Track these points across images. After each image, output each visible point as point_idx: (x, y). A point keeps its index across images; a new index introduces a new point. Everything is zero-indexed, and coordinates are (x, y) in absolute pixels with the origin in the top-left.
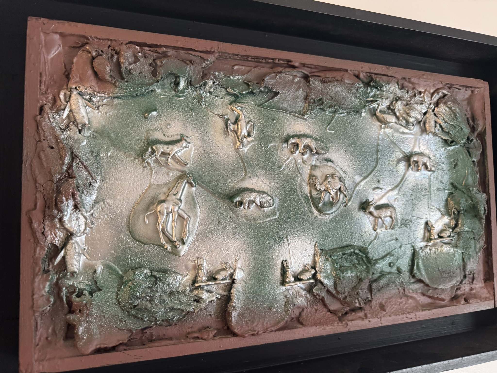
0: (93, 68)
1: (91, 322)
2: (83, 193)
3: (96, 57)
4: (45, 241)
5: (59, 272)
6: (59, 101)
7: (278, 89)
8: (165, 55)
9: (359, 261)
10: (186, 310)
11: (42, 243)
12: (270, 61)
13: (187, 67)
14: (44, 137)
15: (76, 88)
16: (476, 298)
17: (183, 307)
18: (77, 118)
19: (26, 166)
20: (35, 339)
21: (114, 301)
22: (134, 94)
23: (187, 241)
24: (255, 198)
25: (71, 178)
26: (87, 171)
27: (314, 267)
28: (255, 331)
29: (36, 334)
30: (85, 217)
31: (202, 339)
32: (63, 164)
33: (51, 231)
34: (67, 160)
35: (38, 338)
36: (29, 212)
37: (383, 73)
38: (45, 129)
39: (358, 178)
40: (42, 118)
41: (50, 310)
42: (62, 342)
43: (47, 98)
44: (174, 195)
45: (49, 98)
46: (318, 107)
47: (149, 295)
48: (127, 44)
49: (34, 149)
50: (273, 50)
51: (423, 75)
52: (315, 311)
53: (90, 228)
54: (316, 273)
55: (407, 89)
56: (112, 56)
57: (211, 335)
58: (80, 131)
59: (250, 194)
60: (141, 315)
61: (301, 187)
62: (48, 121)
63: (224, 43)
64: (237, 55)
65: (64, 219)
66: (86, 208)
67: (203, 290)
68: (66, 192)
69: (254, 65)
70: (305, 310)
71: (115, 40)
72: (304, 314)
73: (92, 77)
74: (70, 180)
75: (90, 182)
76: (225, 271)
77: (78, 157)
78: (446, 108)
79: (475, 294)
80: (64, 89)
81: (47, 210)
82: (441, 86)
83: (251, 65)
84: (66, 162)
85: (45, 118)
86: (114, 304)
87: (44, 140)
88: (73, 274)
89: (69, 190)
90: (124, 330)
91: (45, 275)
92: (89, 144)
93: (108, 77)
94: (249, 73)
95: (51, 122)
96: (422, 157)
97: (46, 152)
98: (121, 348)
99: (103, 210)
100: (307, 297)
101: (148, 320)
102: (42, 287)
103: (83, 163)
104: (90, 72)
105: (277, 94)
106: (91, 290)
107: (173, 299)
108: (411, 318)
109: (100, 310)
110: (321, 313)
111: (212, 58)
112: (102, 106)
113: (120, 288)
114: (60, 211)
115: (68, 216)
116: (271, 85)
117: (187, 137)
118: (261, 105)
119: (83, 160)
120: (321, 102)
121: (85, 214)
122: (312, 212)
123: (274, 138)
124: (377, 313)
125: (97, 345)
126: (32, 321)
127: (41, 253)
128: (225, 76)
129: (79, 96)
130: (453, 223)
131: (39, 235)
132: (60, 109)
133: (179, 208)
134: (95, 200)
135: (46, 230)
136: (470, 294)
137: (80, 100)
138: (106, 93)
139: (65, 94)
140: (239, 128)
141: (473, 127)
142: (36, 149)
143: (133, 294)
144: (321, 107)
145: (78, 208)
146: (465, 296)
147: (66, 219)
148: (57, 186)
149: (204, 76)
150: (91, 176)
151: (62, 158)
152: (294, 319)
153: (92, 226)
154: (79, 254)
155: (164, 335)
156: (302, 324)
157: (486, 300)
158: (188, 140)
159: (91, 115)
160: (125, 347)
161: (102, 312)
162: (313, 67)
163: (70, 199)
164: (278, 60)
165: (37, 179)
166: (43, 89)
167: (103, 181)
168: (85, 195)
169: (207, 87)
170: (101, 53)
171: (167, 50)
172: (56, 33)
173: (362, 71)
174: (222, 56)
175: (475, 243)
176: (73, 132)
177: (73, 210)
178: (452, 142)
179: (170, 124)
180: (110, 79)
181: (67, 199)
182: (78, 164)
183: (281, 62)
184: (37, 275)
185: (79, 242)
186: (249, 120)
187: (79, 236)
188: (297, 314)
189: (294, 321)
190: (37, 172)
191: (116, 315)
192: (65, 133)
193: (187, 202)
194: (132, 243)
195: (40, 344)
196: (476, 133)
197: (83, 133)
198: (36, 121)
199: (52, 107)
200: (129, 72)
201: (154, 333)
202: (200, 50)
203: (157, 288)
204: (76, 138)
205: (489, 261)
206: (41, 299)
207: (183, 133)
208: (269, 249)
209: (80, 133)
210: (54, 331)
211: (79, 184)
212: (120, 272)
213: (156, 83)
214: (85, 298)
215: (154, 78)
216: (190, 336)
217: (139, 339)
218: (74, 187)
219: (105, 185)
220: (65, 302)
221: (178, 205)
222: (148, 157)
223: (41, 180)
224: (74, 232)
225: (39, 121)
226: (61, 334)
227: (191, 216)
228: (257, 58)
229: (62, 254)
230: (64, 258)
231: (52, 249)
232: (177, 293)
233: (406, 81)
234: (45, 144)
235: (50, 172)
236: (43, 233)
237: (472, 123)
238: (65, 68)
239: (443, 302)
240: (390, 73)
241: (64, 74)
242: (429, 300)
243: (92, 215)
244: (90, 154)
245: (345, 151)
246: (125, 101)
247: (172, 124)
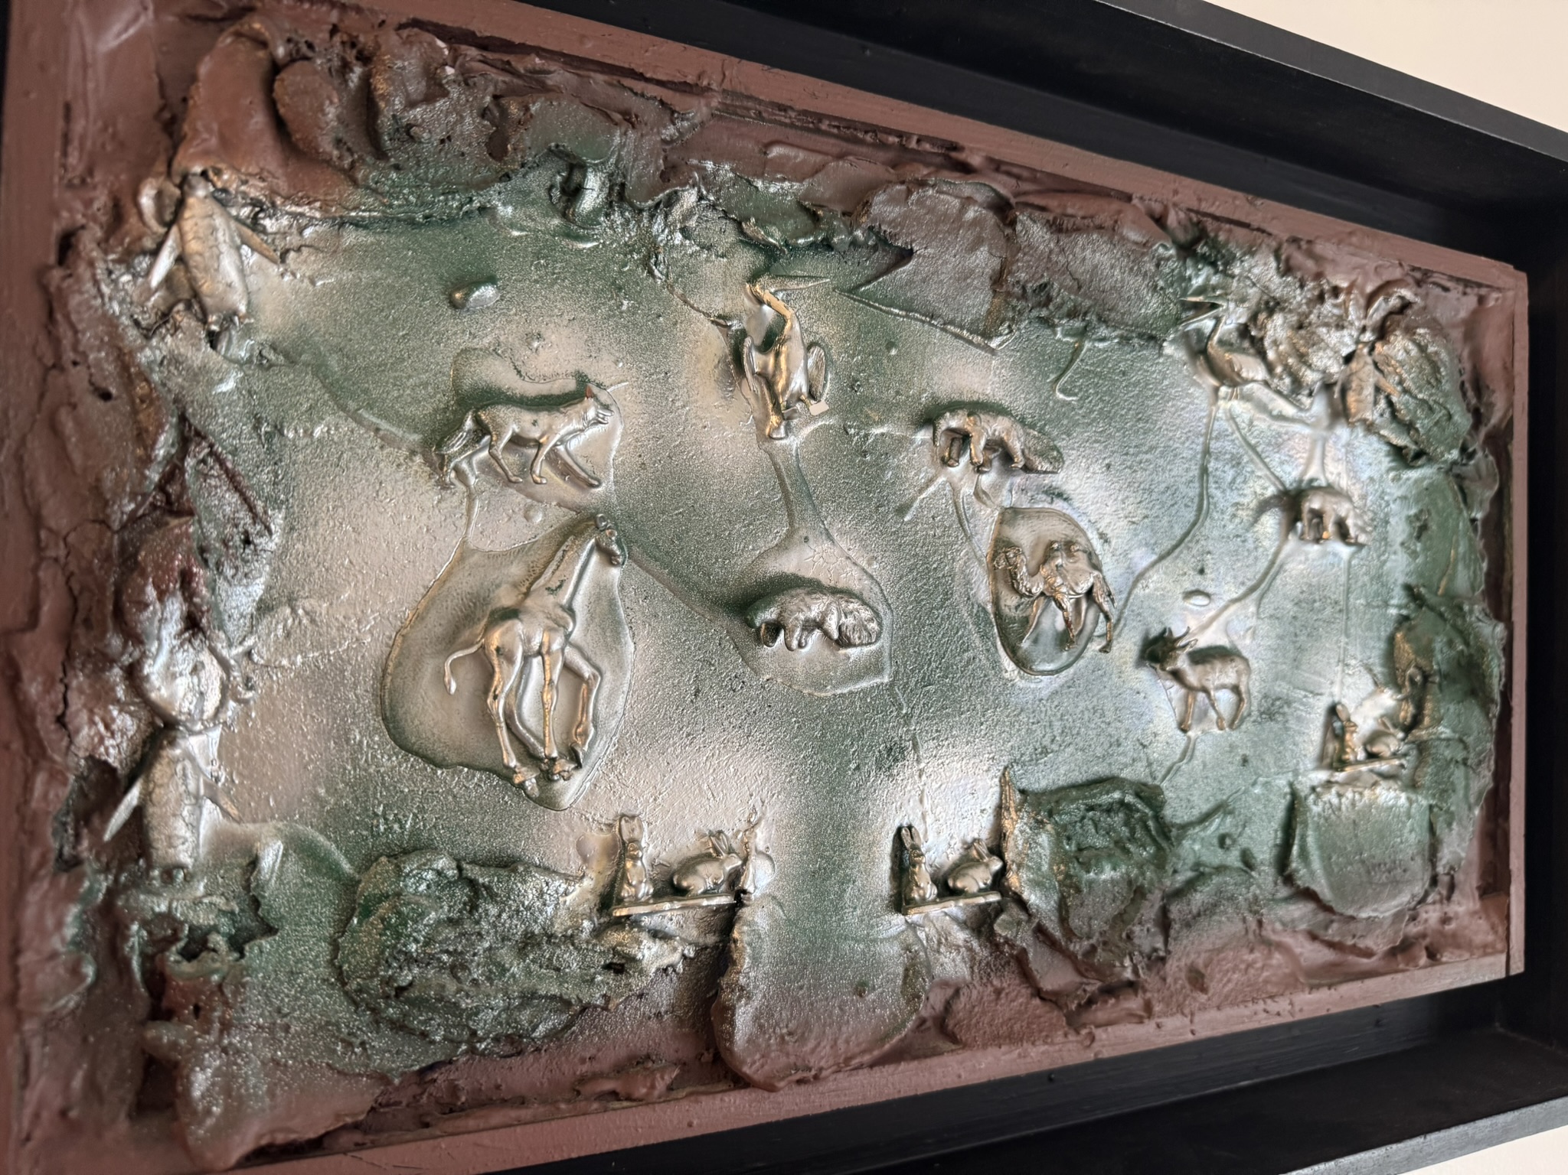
0: (272, 105)
1: (238, 1052)
2: (221, 573)
3: (286, 65)
4: (68, 748)
5: (115, 863)
6: (133, 220)
7: (912, 241)
8: (537, 85)
9: (1133, 831)
10: (581, 1001)
11: (57, 758)
12: (893, 139)
13: (612, 135)
14: (75, 349)
15: (204, 174)
16: (1458, 946)
17: (570, 991)
18: (206, 288)
20: (19, 1118)
21: (324, 971)
22: (419, 217)
23: (587, 755)
24: (824, 615)
25: (178, 514)
26: (237, 488)
27: (997, 851)
28: (809, 1068)
29: (22, 1099)
30: (223, 663)
31: (629, 1098)
32: (147, 461)
33: (91, 712)
34: (163, 446)
35: (28, 1111)
36: (6, 636)
37: (1236, 217)
38: (81, 320)
39: (1140, 559)
40: (70, 281)
41: (78, 1006)
42: (123, 1125)
43: (88, 203)
44: (552, 591)
45: (96, 205)
46: (1035, 313)
47: (451, 949)
48: (401, 27)
49: (35, 396)
50: (905, 105)
51: (1351, 234)
52: (993, 997)
53: (238, 701)
55: (1299, 274)
56: (345, 67)
57: (661, 1086)
58: (213, 339)
59: (807, 599)
60: (420, 1022)
61: (967, 582)
62: (94, 291)
63: (744, 62)
64: (784, 108)
65: (146, 670)
66: (230, 627)
67: (641, 929)
68: (158, 566)
69: (835, 150)
70: (965, 990)
71: (358, 10)
72: (961, 1004)
73: (268, 140)
74: (174, 522)
75: (246, 533)
76: (716, 865)
77: (204, 438)
78: (1411, 346)
79: (1454, 935)
80: (157, 175)
81: (80, 631)
82: (1397, 273)
83: (825, 148)
84: (161, 453)
85: (79, 280)
86: (324, 981)
87: (75, 363)
88: (169, 873)
89: (172, 560)
90: (359, 1075)
91: (63, 879)
92: (246, 390)
93: (326, 146)
94: (820, 175)
95: (102, 296)
96: (1334, 499)
97: (81, 410)
98: (346, 1139)
99: (288, 635)
100: (970, 949)
101: (445, 1038)
102: (50, 922)
103: (221, 462)
104: (259, 120)
105: (905, 255)
106: (238, 930)
107: (534, 961)
108: (1278, 1014)
109: (271, 1004)
110: (1013, 1001)
111: (698, 110)
112: (299, 250)
113: (343, 925)
114: (135, 637)
115: (163, 658)
116: (890, 223)
117: (599, 385)
118: (853, 290)
119: (224, 448)
120: (1043, 297)
121: (225, 653)
122: (996, 664)
123: (889, 410)
124: (1181, 998)
125: (261, 1136)
126: (10, 1051)
127: (51, 795)
128: (738, 179)
129: (212, 207)
130: (1407, 711)
131: (45, 725)
132: (137, 248)
133: (567, 636)
134: (261, 600)
135: (73, 708)
136: (1442, 934)
137: (219, 221)
138: (318, 204)
139: (159, 196)
140: (783, 366)
141: (1478, 410)
142: (42, 396)
143: (395, 947)
144: (1044, 313)
145: (202, 630)
146: (1427, 941)
147: (153, 669)
148: (123, 544)
149: (672, 174)
150: (251, 509)
151: (144, 438)
152: (929, 1024)
153: (249, 695)
154: (198, 800)
155: (498, 1087)
156: (953, 1038)
157: (1485, 954)
158: (603, 397)
159: (256, 281)
160: (357, 1137)
161: (279, 1010)
162: (1025, 174)
163: (173, 594)
164: (918, 141)
165: (45, 512)
166: (74, 168)
167: (292, 529)
168: (226, 578)
169: (677, 212)
170: (304, 49)
171: (546, 67)
173: (1175, 205)
174: (734, 108)
175: (1467, 778)
176: (186, 342)
177: (180, 634)
178: (1419, 455)
179: (539, 336)
180: (336, 153)
181: (162, 595)
182: (204, 461)
183: (927, 146)
184: (34, 877)
185: (196, 751)
186: (812, 338)
187: (200, 733)
188: (939, 1006)
189: (929, 1029)
190: (43, 486)
191: (328, 1023)
192: (154, 342)
193: (592, 618)
194: (389, 761)
195: (38, 1134)
196: (1483, 432)
197: (223, 345)
198: (44, 288)
200: (407, 133)
201: (461, 1083)
202: (663, 77)
203: (478, 922)
204: (197, 363)
205: (1499, 832)
206: (48, 968)
207: (586, 372)
208: (859, 788)
209: (213, 346)
210: (91, 1084)
211: (205, 538)
212: (346, 866)
213: (500, 180)
214: (213, 960)
215: (496, 165)
216: (588, 1089)
217: (408, 1105)
218: (190, 549)
219: (299, 546)
220: (139, 976)
221: (564, 627)
222: (461, 452)
223: (58, 516)
224: (183, 718)
225: (59, 289)
227: (603, 668)
228: (851, 124)
229: (133, 797)
230: (138, 814)
231: (93, 777)
232: (549, 942)
233: (1299, 247)
234: (78, 378)
235: (97, 489)
236: (61, 721)
237: (1474, 399)
238: (163, 95)
239: (1365, 961)
240: (1255, 220)
241: (157, 116)
242: (1326, 955)
243: (248, 654)
244: (246, 429)
245: (1108, 466)
246: (383, 238)
247: (547, 334)
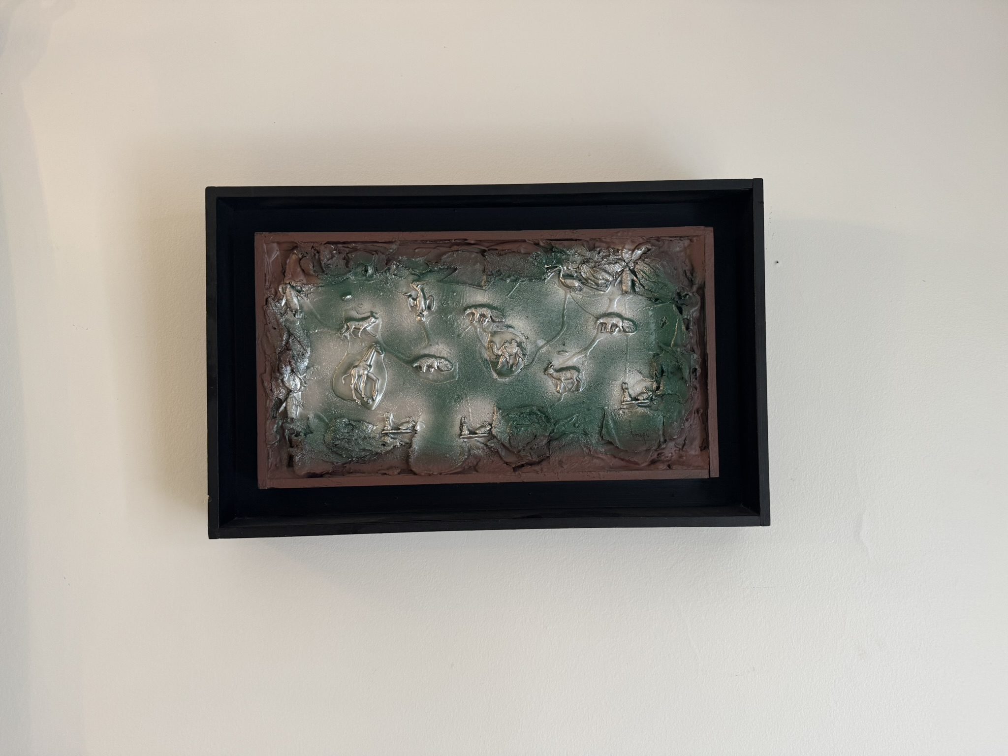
0: (301, 266)
1: (304, 455)
2: (298, 361)
3: (302, 259)
4: (273, 395)
5: (282, 417)
6: (279, 293)
7: (456, 266)
8: (355, 250)
9: (538, 420)
10: (375, 451)
11: (271, 397)
12: (446, 242)
13: (372, 257)
14: (269, 321)
15: (289, 283)
16: (684, 465)
17: (373, 449)
18: (292, 305)
19: (258, 342)
20: (268, 465)
21: (322, 441)
22: (333, 283)
23: (376, 398)
24: (433, 363)
25: (289, 350)
26: (300, 344)
27: (491, 425)
28: (430, 471)
29: (268, 461)
30: (300, 379)
31: (389, 475)
32: (282, 340)
33: (276, 389)
34: (285, 337)
35: (270, 464)
36: (261, 374)
37: (566, 238)
38: (270, 314)
39: (541, 343)
41: (278, 445)
42: (286, 468)
43: (270, 292)
44: (365, 361)
45: (272, 292)
46: (497, 278)
47: (347, 438)
48: (325, 244)
51: (618, 232)
52: (490, 462)
53: (304, 387)
54: (491, 429)
55: (598, 249)
56: (315, 255)
57: (396, 473)
58: (294, 315)
59: (427, 360)
60: (341, 453)
61: (481, 353)
63: (403, 232)
64: (416, 240)
65: (284, 380)
66: (300, 372)
67: (389, 436)
68: (285, 360)
69: (432, 247)
70: (482, 460)
71: (316, 242)
72: (481, 463)
73: (301, 273)
74: (288, 352)
75: (303, 353)
76: (408, 423)
77: (293, 335)
78: (645, 265)
79: (683, 462)
80: (281, 284)
81: (272, 373)
82: (641, 241)
83: (430, 247)
84: (284, 339)
85: (269, 308)
86: (322, 443)
87: (269, 323)
88: (292, 419)
89: (287, 359)
90: (328, 462)
91: (273, 420)
92: (301, 324)
93: (312, 272)
94: (430, 254)
95: (273, 309)
97: (271, 332)
98: (327, 475)
99: (313, 373)
100: (484, 449)
101: (346, 457)
102: (271, 428)
103: (297, 339)
104: (299, 269)
105: (456, 269)
106: (306, 432)
107: (366, 442)
108: (594, 477)
109: (311, 446)
110: (497, 464)
111: (394, 246)
112: (310, 294)
113: (326, 432)
114: (282, 374)
115: (287, 377)
116: (449, 263)
117: (376, 313)
118: (441, 281)
119: (297, 336)
120: (499, 273)
121: (300, 377)
122: (491, 375)
123: (454, 310)
124: (554, 469)
125: (308, 471)
126: (266, 451)
127: (270, 404)
128: (408, 259)
129: (291, 289)
130: (655, 386)
131: (268, 391)
132: (280, 299)
133: (369, 372)
134: (307, 366)
135: (273, 388)
136: (678, 461)
137: (292, 292)
138: (312, 284)
139: (282, 288)
140: (418, 303)
141: (692, 280)
142: (264, 330)
143: (335, 436)
145: (294, 372)
146: (669, 462)
147: (286, 380)
148: (279, 356)
149: (388, 262)
150: (303, 348)
151: (281, 336)
152: (472, 467)
153: (306, 385)
154: (297, 406)
155: (359, 469)
156: (477, 471)
157: (698, 470)
158: (377, 316)
159: (302, 301)
160: (330, 476)
161: (313, 448)
162: (489, 242)
163: (288, 365)
164: (455, 240)
165: (266, 351)
166: (267, 286)
167: (312, 351)
169: (391, 271)
170: (305, 255)
171: (356, 245)
172: (274, 242)
173: (541, 239)
174: (403, 243)
176: (289, 316)
177: (290, 373)
178: (657, 300)
179: (362, 304)
180: (314, 273)
181: (286, 366)
182: (293, 339)
183: (458, 241)
184: (268, 419)
185: (296, 397)
187: (297, 393)
188: (475, 463)
189: (471, 469)
190: (265, 347)
191: (322, 451)
192: (284, 317)
193: (376, 367)
194: (336, 399)
195: (271, 468)
198: (263, 309)
199: (274, 298)
200: (327, 266)
201: (351, 467)
202: (383, 241)
203: (353, 433)
204: (292, 320)
206: (271, 436)
207: (373, 310)
208: (450, 408)
209: (295, 316)
210: (281, 460)
211: (294, 354)
212: (327, 420)
213: (349, 272)
214: (301, 437)
215: (347, 269)
216: (379, 472)
217: (340, 471)
218: (291, 357)
219: (314, 354)
220: (287, 439)
221: (367, 369)
222: (345, 332)
223: (268, 352)
224: (293, 389)
225: (266, 309)
226: (285, 462)
227: (379, 378)
228: (435, 239)
229: (284, 405)
230: (285, 408)
231: (278, 401)
232: (369, 438)
233: (597, 241)
234: (270, 326)
235: (274, 346)
236: (271, 390)
237: (690, 276)
238: (282, 267)
239: (638, 466)
240: (574, 237)
241: (282, 272)
242: (622, 463)
243: (305, 377)
244: (302, 332)
245: (527, 317)
246: (327, 288)
247: (364, 303)
